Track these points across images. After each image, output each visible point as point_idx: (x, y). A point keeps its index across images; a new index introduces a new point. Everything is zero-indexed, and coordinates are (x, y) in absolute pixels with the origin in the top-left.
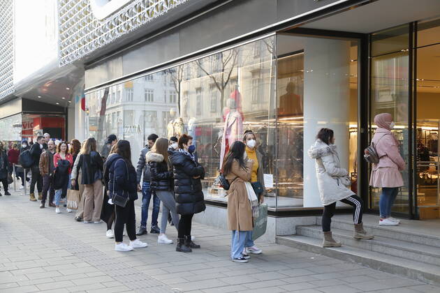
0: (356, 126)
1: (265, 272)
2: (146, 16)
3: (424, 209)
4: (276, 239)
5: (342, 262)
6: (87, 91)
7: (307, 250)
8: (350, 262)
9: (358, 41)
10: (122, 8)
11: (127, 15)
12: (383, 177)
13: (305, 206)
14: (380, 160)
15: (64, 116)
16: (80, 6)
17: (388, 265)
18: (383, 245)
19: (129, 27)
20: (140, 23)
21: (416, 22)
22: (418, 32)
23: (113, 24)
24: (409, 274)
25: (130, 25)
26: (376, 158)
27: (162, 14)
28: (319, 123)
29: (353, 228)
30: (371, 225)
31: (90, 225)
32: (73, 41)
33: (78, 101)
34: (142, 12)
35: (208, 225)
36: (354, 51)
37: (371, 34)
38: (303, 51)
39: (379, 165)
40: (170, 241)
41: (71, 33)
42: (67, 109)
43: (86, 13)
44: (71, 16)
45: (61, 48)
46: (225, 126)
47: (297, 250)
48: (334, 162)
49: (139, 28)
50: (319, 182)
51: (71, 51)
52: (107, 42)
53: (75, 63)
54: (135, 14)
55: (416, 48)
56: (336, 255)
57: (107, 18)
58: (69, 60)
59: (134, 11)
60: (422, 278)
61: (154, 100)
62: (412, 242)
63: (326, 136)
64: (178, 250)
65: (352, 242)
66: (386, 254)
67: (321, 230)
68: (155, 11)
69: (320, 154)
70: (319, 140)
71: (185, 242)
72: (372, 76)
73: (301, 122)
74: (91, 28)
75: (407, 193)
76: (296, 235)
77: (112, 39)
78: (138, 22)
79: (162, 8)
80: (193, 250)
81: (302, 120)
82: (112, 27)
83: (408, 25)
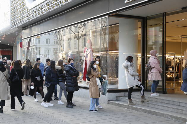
0: (141, 55)
1: (105, 116)
2: (51, 8)
3: (168, 89)
4: (108, 102)
5: (136, 111)
6: (23, 39)
7: (121, 107)
8: (140, 111)
9: (142, 20)
10: (40, 4)
11: (42, 7)
12: (153, 76)
13: (119, 88)
14: (152, 69)
15: (12, 50)
16: (21, 3)
17: (156, 112)
18: (153, 104)
19: (43, 12)
20: (48, 11)
21: (165, 13)
22: (166, 17)
23: (36, 11)
24: (165, 116)
25: (44, 11)
26: (150, 68)
27: (58, 7)
28: (124, 53)
29: (140, 97)
30: (147, 96)
31: (27, 97)
32: (17, 18)
33: (18, 43)
34: (49, 6)
35: (78, 96)
36: (140, 24)
37: (147, 17)
38: (118, 23)
39: (152, 71)
40: (63, 103)
41: (16, 14)
42: (13, 47)
43: (24, 6)
44: (16, 7)
45: (12, 21)
46: (85, 55)
47: (117, 107)
48: (133, 70)
49: (48, 13)
50: (127, 78)
51: (16, 22)
52: (33, 18)
53: (18, 27)
54: (46, 7)
55: (165, 23)
56: (134, 109)
57: (33, 8)
58: (15, 26)
59: (45, 5)
60: (170, 118)
61: (50, 43)
62: (165, 103)
63: (130, 59)
64: (67, 107)
65: (140, 103)
66: (154, 108)
67: (127, 98)
68: (55, 6)
69: (127, 66)
70: (127, 61)
71: (70, 103)
72: (147, 34)
73: (117, 53)
74: (26, 13)
75: (162, 83)
76: (116, 100)
77: (35, 17)
78: (47, 10)
79: (58, 4)
80: (73, 107)
81: (118, 52)
82: (35, 12)
83: (162, 14)
